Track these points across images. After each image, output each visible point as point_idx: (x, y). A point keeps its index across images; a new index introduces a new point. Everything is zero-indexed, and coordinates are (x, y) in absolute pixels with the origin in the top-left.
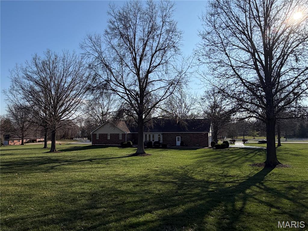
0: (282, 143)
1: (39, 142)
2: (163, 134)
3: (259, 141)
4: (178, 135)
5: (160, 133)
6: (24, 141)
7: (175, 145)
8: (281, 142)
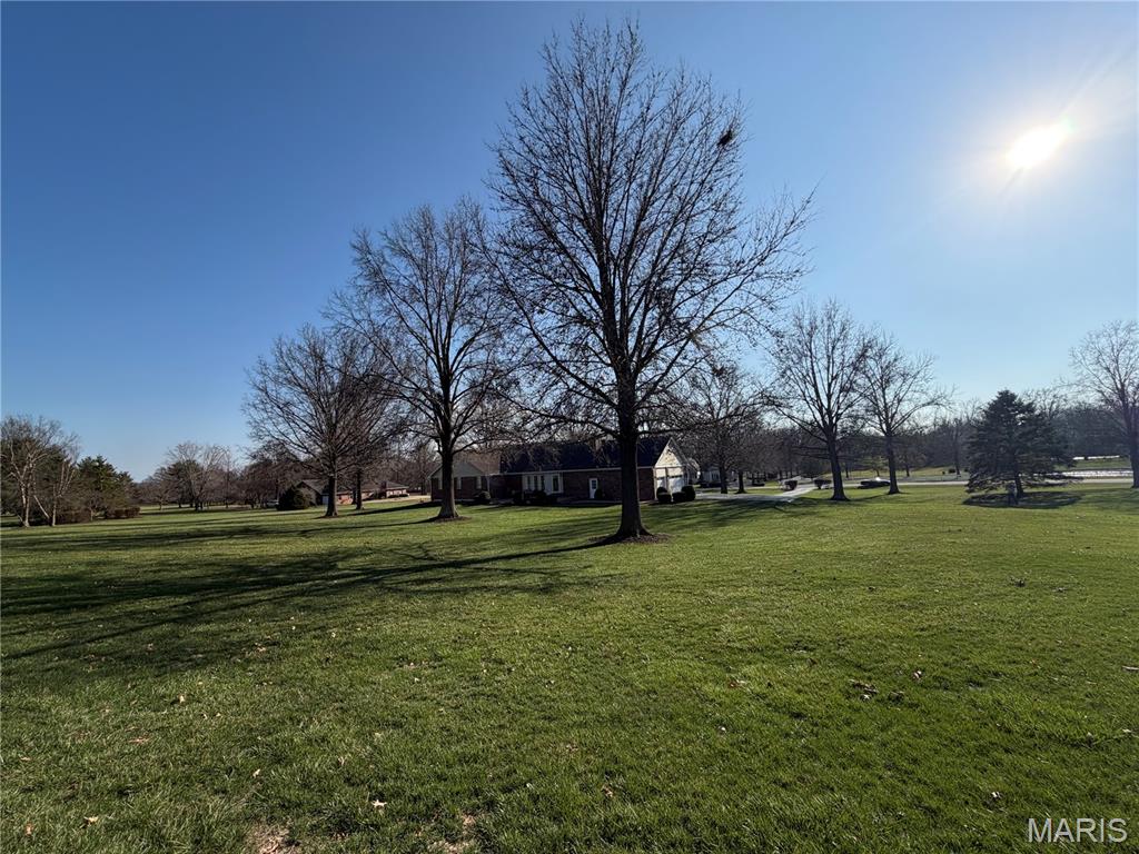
0: (902, 487)
1: (391, 497)
2: (564, 475)
3: (862, 483)
4: (592, 475)
5: (557, 473)
6: (364, 496)
7: (588, 498)
8: (898, 484)
